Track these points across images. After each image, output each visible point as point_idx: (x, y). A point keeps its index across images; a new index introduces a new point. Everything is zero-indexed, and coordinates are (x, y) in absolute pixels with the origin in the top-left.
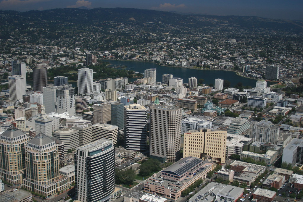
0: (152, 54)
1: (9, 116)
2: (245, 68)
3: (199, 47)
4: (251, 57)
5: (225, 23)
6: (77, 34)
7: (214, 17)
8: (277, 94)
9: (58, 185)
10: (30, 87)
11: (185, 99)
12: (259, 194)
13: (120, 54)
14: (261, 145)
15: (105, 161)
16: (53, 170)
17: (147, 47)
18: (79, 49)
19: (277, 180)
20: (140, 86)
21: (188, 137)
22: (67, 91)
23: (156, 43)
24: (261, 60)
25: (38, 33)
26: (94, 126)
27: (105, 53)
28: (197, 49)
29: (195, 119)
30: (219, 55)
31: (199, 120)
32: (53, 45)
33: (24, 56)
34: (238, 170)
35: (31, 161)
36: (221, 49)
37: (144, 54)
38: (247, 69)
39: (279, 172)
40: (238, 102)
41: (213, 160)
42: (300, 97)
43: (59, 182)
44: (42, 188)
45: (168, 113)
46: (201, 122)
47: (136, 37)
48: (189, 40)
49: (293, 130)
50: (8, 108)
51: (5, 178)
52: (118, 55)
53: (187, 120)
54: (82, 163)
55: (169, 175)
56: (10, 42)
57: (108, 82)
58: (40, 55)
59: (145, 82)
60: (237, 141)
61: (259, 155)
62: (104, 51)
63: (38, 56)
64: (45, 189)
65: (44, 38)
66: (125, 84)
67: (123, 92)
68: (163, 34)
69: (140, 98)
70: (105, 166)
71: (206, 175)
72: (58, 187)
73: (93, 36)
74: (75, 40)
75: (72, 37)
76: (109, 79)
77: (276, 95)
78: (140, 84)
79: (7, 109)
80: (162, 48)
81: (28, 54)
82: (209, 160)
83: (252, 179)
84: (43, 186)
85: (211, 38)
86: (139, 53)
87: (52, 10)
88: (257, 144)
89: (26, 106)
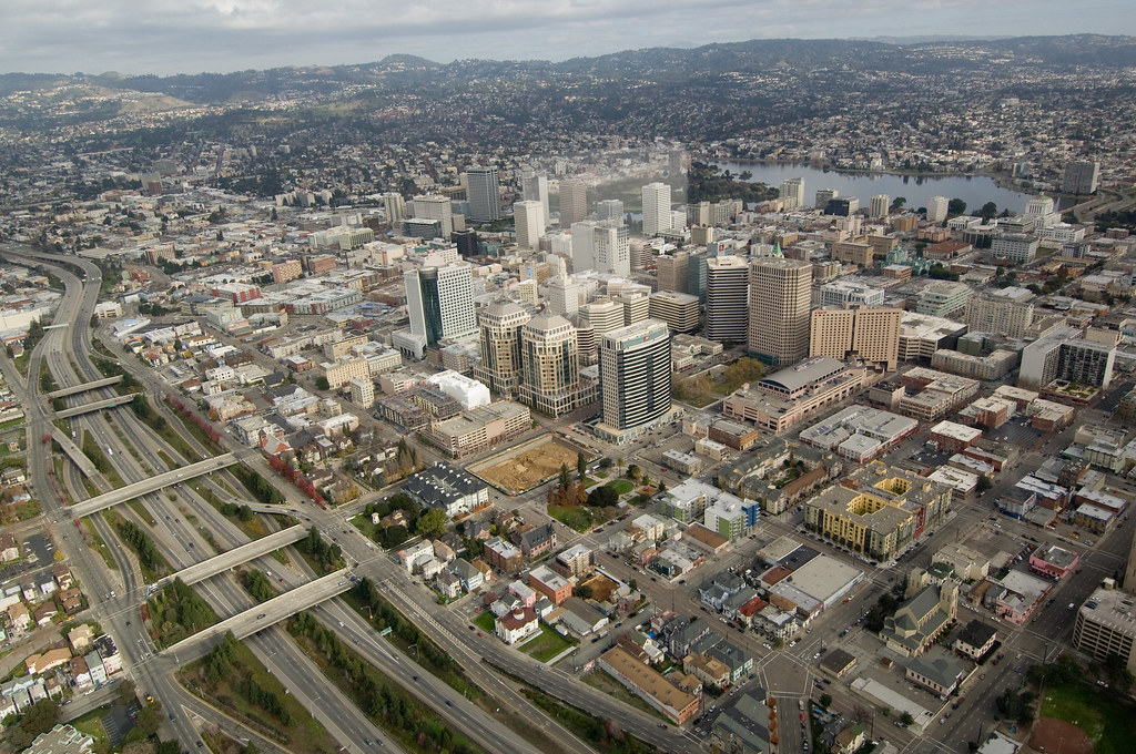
0: (811, 145)
1: (511, 277)
2: (1019, 167)
3: (922, 124)
4: (1043, 141)
5: (1006, 58)
6: (661, 105)
7: (978, 43)
8: (1070, 229)
9: (576, 396)
10: (556, 221)
11: (847, 243)
12: (945, 433)
13: (742, 146)
14: (984, 339)
15: (650, 359)
16: (567, 371)
17: (804, 129)
18: (662, 138)
19: (995, 408)
20: (768, 216)
21: (820, 320)
22: (614, 232)
23: (825, 117)
24: (1067, 146)
25: (584, 108)
26: (655, 295)
27: (712, 145)
28: (915, 126)
29: (850, 284)
30: (965, 138)
31: (857, 286)
32: (611, 133)
33: (553, 158)
34: (916, 387)
35: (531, 356)
36: (975, 123)
37: (794, 145)
38: (1022, 170)
39: (1006, 394)
40: (971, 247)
41: (868, 364)
42: (1130, 234)
43: (577, 392)
44: (547, 401)
45: (783, 273)
46: (861, 291)
47: (786, 106)
48: (903, 106)
49: (1079, 309)
50: (512, 262)
51: (492, 381)
52: (739, 149)
53: (833, 287)
54: (610, 362)
55: (771, 388)
56: (530, 128)
57: (701, 209)
58: (582, 155)
59: (780, 206)
60: (930, 329)
61: (972, 359)
62: (712, 140)
63: (579, 158)
64: (552, 404)
65: (596, 118)
66: (738, 212)
67: (729, 229)
68: (847, 95)
69: (758, 240)
70: (650, 368)
71: (848, 391)
72: (576, 401)
73: (693, 108)
74: (656, 121)
75: (650, 113)
76: (703, 204)
77: (1067, 230)
78: (769, 211)
79: (510, 263)
80: (835, 130)
81: (560, 155)
82: (859, 364)
83: (939, 404)
84: (551, 398)
85: (958, 98)
86: (783, 143)
87: (614, 55)
88: (975, 336)
89: (540, 259)
